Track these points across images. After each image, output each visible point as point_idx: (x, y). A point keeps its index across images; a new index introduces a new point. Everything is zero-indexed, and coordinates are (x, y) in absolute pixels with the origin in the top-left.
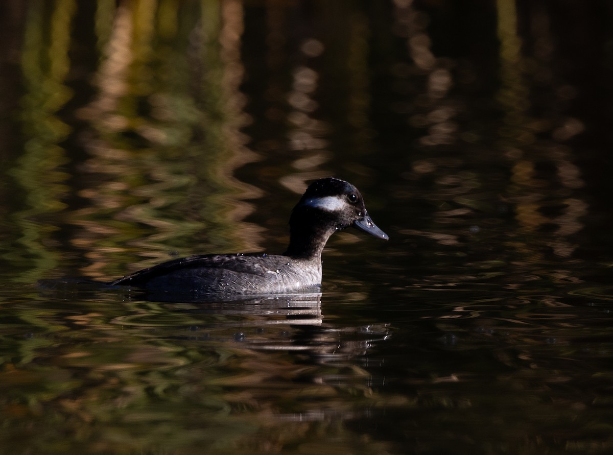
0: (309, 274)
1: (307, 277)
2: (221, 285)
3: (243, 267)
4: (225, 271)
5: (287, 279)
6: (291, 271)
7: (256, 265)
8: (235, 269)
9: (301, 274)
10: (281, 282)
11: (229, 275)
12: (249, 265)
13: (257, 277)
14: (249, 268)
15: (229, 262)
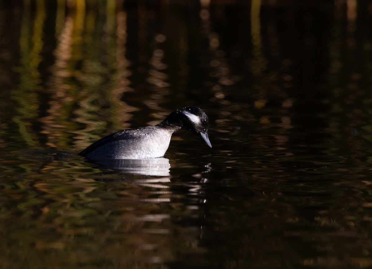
0: (165, 136)
1: (164, 137)
2: (120, 148)
3: (128, 136)
4: (120, 141)
5: (153, 136)
6: (155, 132)
7: (135, 134)
8: (125, 139)
9: (161, 134)
10: (150, 138)
11: (122, 143)
12: (131, 134)
13: (136, 139)
14: (131, 136)
15: (121, 136)
